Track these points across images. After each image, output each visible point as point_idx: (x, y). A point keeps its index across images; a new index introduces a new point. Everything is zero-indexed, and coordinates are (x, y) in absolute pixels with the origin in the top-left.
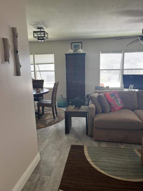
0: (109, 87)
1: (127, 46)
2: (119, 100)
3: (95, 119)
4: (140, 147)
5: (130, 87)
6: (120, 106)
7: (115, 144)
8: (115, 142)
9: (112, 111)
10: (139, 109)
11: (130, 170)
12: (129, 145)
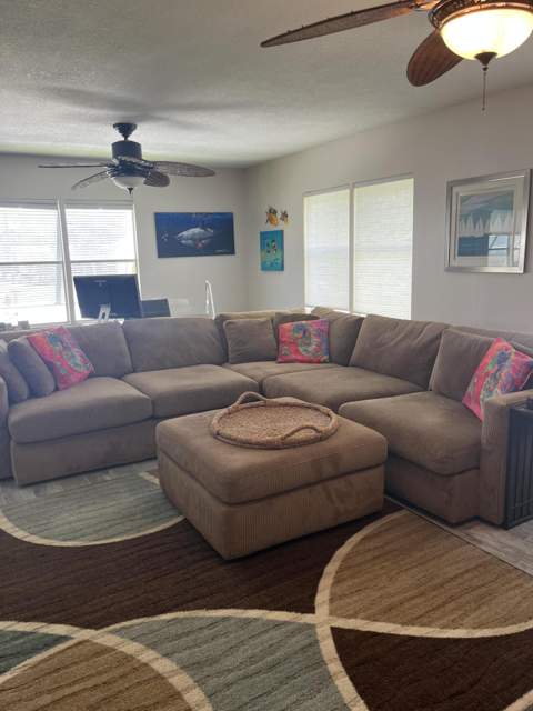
0: (27, 322)
1: (74, 187)
2: (76, 352)
3: (13, 418)
4: (153, 465)
5: (101, 314)
6: (83, 370)
7: (85, 478)
8: (85, 473)
9: (61, 386)
10: (134, 371)
11: (138, 516)
12: (127, 468)
